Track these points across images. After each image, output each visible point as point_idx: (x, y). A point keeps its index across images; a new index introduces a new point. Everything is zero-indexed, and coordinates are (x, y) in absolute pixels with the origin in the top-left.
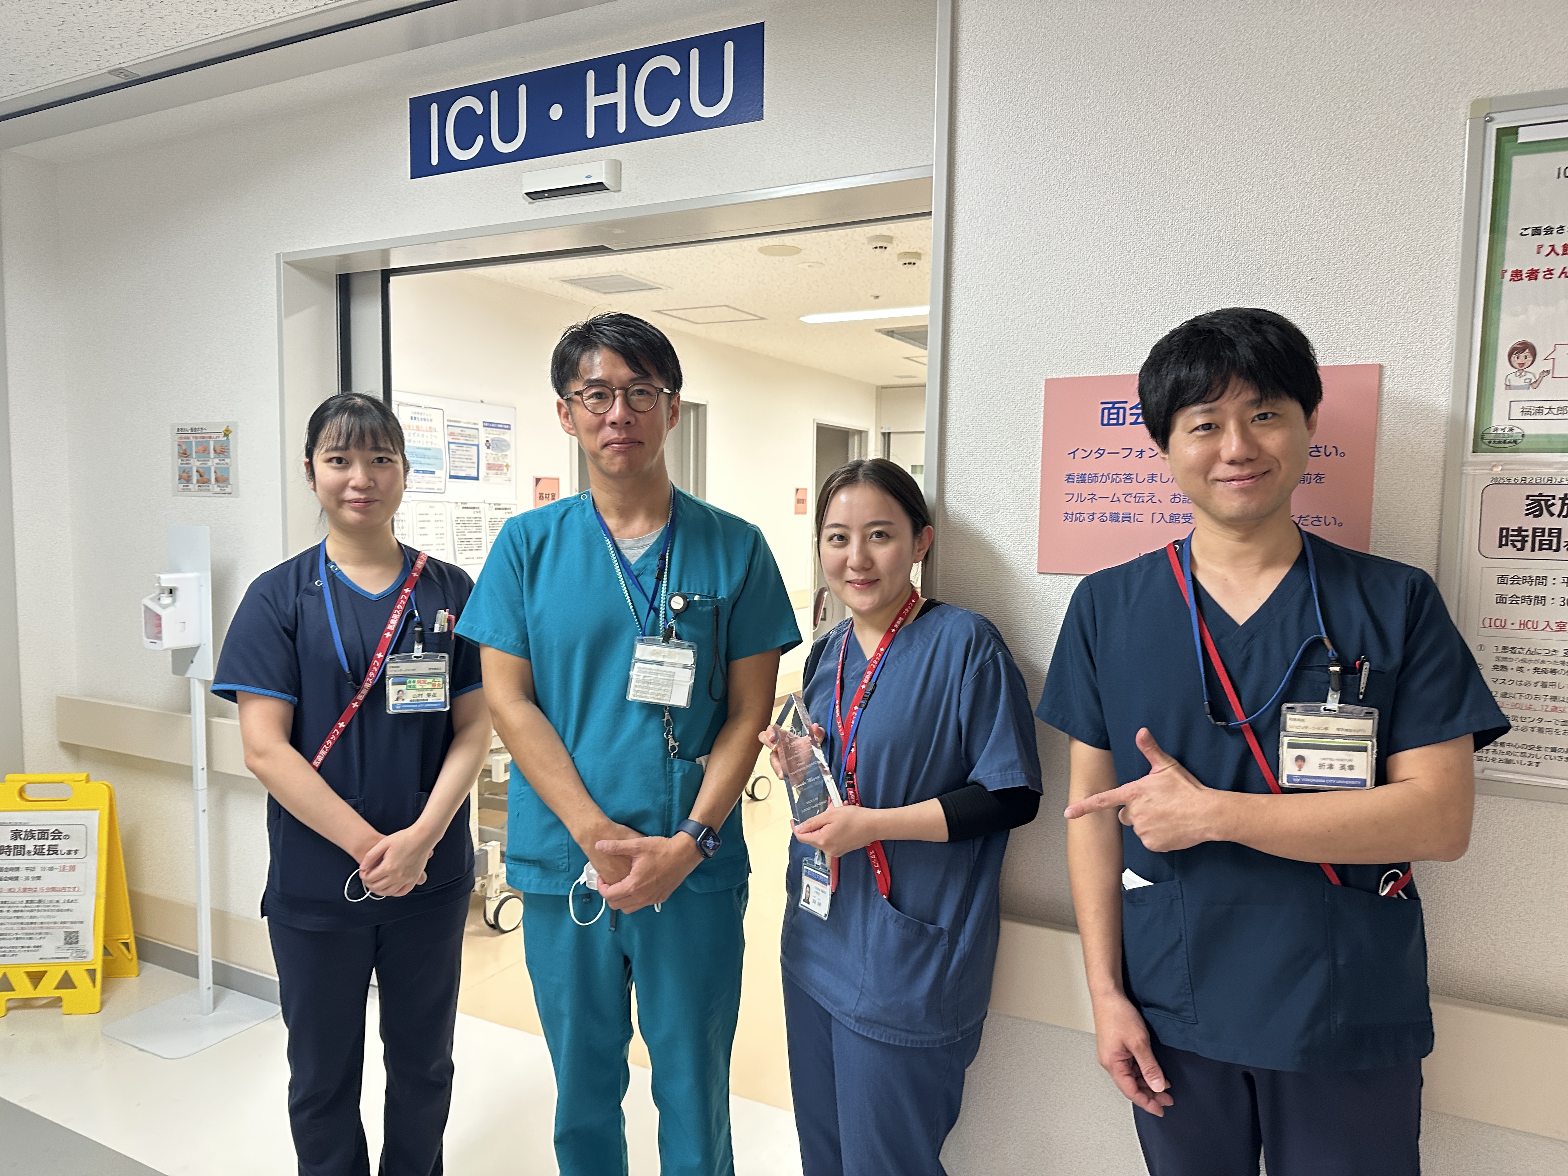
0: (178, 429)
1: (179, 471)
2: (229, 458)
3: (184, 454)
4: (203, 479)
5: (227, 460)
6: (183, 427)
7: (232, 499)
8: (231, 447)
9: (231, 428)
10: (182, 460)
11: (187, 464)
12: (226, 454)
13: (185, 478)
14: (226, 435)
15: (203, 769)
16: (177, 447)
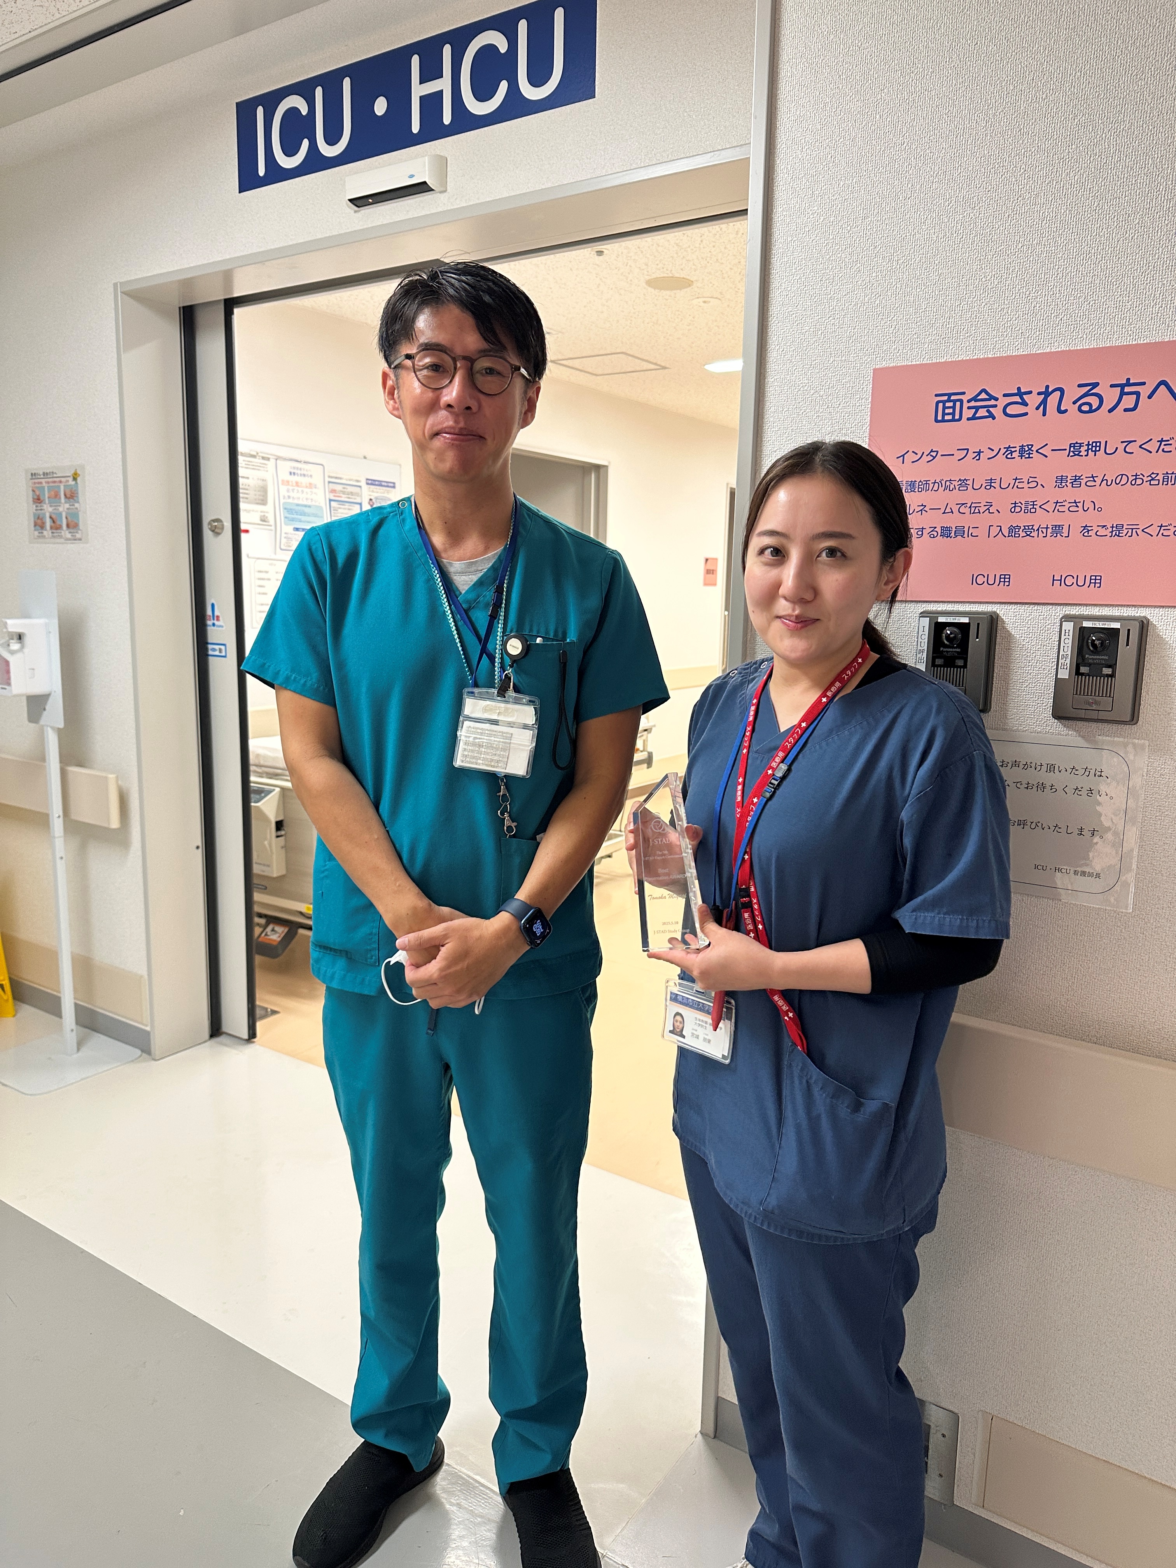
0: (32, 474)
1: (34, 518)
2: (78, 502)
3: (38, 500)
4: (56, 527)
5: (77, 505)
6: (36, 472)
7: (82, 545)
8: (80, 492)
9: (78, 472)
10: (37, 506)
11: (41, 510)
12: (75, 498)
13: (39, 524)
14: (75, 479)
15: (59, 817)
16: (31, 493)
